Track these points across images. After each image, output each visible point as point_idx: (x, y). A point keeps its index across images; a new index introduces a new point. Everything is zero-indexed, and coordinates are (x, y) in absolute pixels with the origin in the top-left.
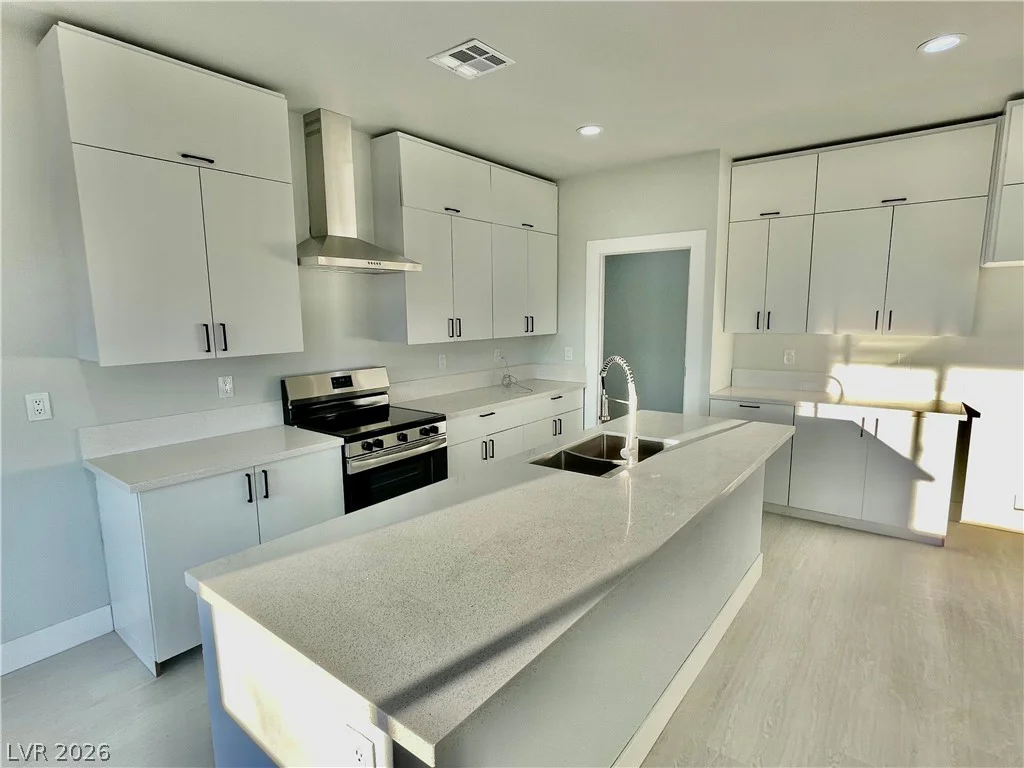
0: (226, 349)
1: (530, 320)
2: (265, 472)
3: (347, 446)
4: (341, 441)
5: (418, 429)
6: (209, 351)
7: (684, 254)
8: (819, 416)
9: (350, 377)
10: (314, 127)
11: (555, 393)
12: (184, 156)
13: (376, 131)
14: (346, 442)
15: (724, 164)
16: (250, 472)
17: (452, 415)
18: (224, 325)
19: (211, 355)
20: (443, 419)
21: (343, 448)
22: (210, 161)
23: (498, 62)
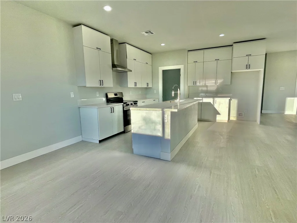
0: (103, 85)
2: (113, 108)
5: (134, 103)
7: (179, 70)
8: (203, 101)
9: (117, 94)
10: (112, 42)
11: (154, 99)
12: (97, 48)
13: (120, 43)
15: (187, 52)
16: (111, 107)
17: (139, 101)
18: (103, 81)
20: (137, 101)
21: (123, 105)
22: (100, 49)
23: (152, 33)
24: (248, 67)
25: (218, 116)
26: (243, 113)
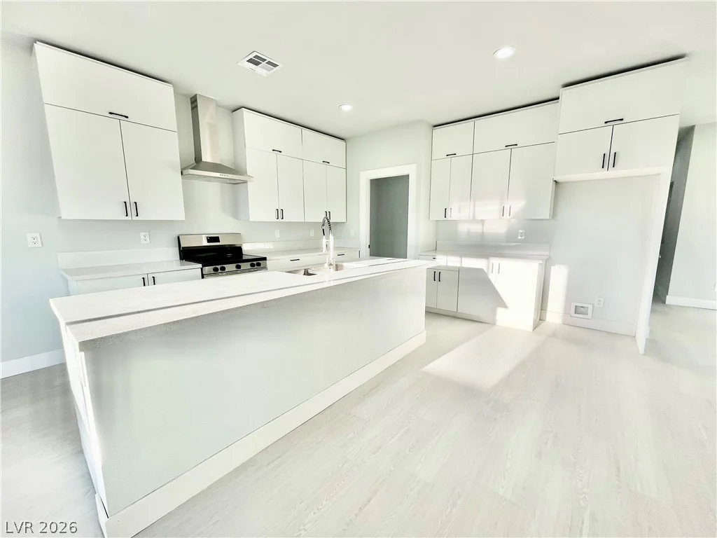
0: (137, 215)
1: (328, 213)
2: (153, 277)
3: (204, 268)
4: (200, 266)
5: (249, 263)
6: (127, 215)
7: (406, 178)
8: (463, 266)
9: (218, 237)
10: (195, 104)
11: (340, 252)
12: (110, 113)
14: (203, 266)
16: (145, 277)
17: (272, 258)
18: (136, 203)
19: (129, 218)
20: (265, 259)
21: (202, 269)
22: (127, 117)
23: (275, 65)
24: (610, 160)
25: (500, 311)
26: (590, 307)
